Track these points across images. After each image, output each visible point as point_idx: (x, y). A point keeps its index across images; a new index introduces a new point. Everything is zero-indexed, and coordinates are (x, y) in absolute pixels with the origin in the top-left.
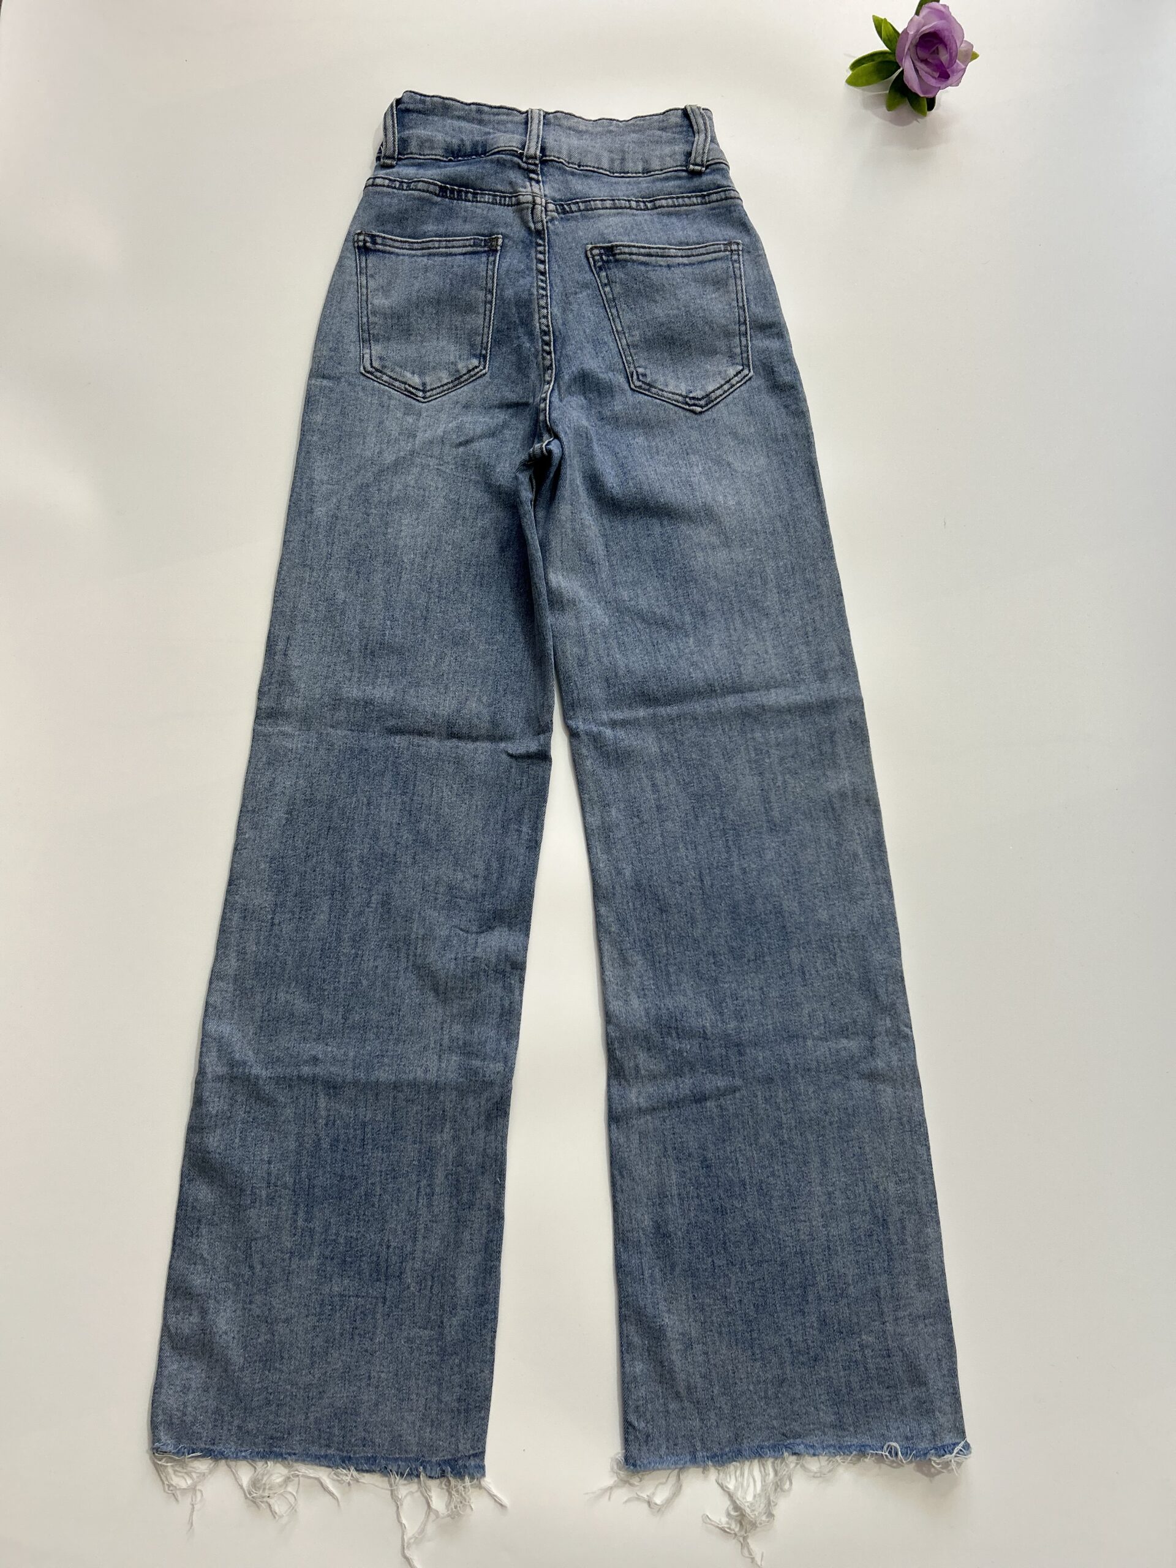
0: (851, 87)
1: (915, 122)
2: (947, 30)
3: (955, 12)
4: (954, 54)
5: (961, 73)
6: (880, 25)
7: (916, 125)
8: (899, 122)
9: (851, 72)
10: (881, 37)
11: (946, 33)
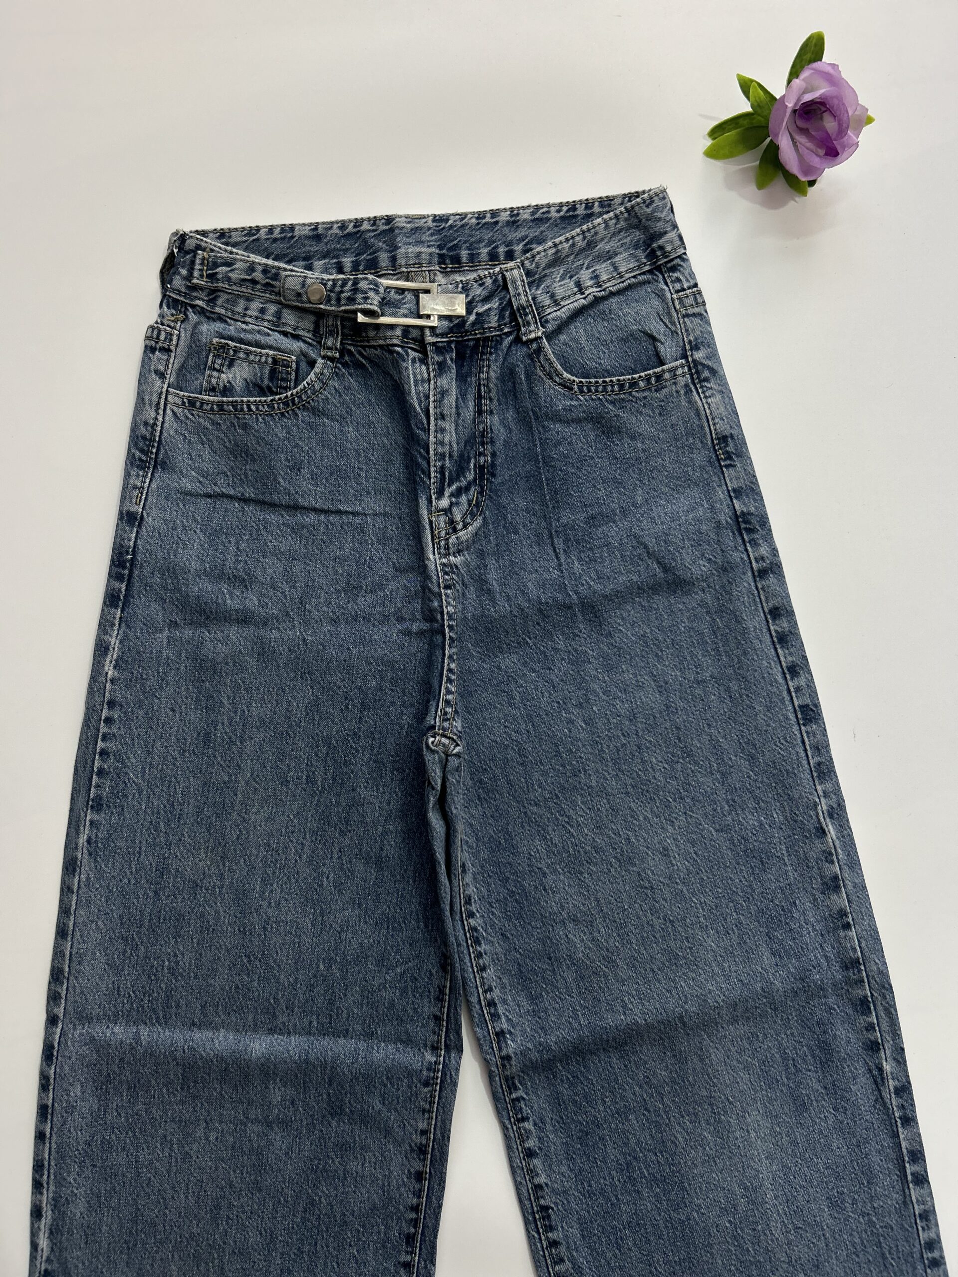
0: (709, 159)
1: (793, 202)
2: (837, 97)
3: (847, 74)
4: (845, 125)
5: (854, 147)
6: (746, 86)
7: (795, 205)
8: (773, 203)
9: (709, 142)
10: (748, 98)
11: (836, 102)
